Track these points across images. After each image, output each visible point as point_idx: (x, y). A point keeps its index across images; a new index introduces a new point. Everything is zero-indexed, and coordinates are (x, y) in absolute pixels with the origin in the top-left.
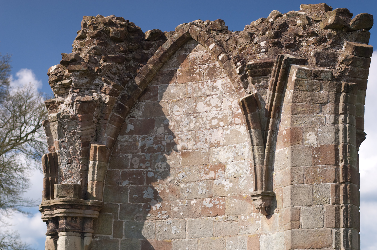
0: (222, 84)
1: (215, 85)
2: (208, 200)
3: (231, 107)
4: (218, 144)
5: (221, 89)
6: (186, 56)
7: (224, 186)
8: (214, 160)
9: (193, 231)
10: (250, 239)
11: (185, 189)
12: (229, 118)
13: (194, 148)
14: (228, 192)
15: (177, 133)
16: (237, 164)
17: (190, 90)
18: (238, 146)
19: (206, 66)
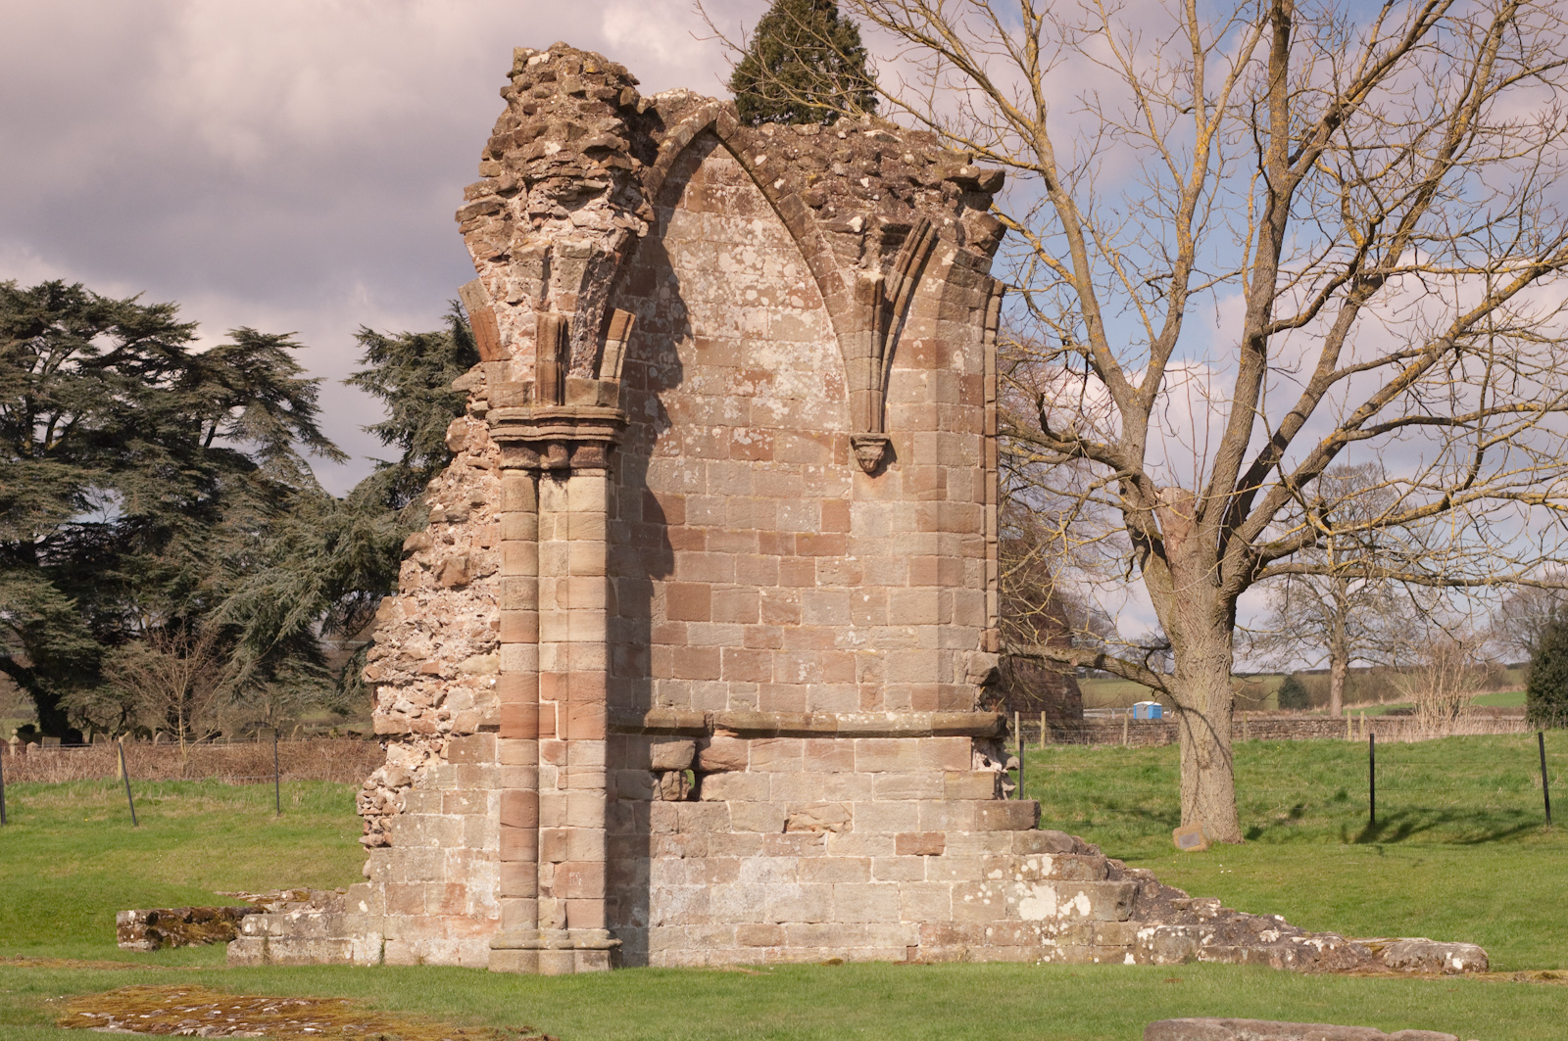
0: (764, 230)
1: (749, 227)
2: (742, 431)
3: (782, 275)
4: (760, 336)
5: (761, 237)
6: (698, 163)
7: (771, 411)
8: (751, 362)
9: (717, 482)
10: (827, 506)
11: (702, 407)
12: (778, 293)
13: (717, 333)
14: (779, 422)
15: (689, 302)
16: (797, 377)
17: (707, 227)
18: (797, 344)
19: (733, 189)
